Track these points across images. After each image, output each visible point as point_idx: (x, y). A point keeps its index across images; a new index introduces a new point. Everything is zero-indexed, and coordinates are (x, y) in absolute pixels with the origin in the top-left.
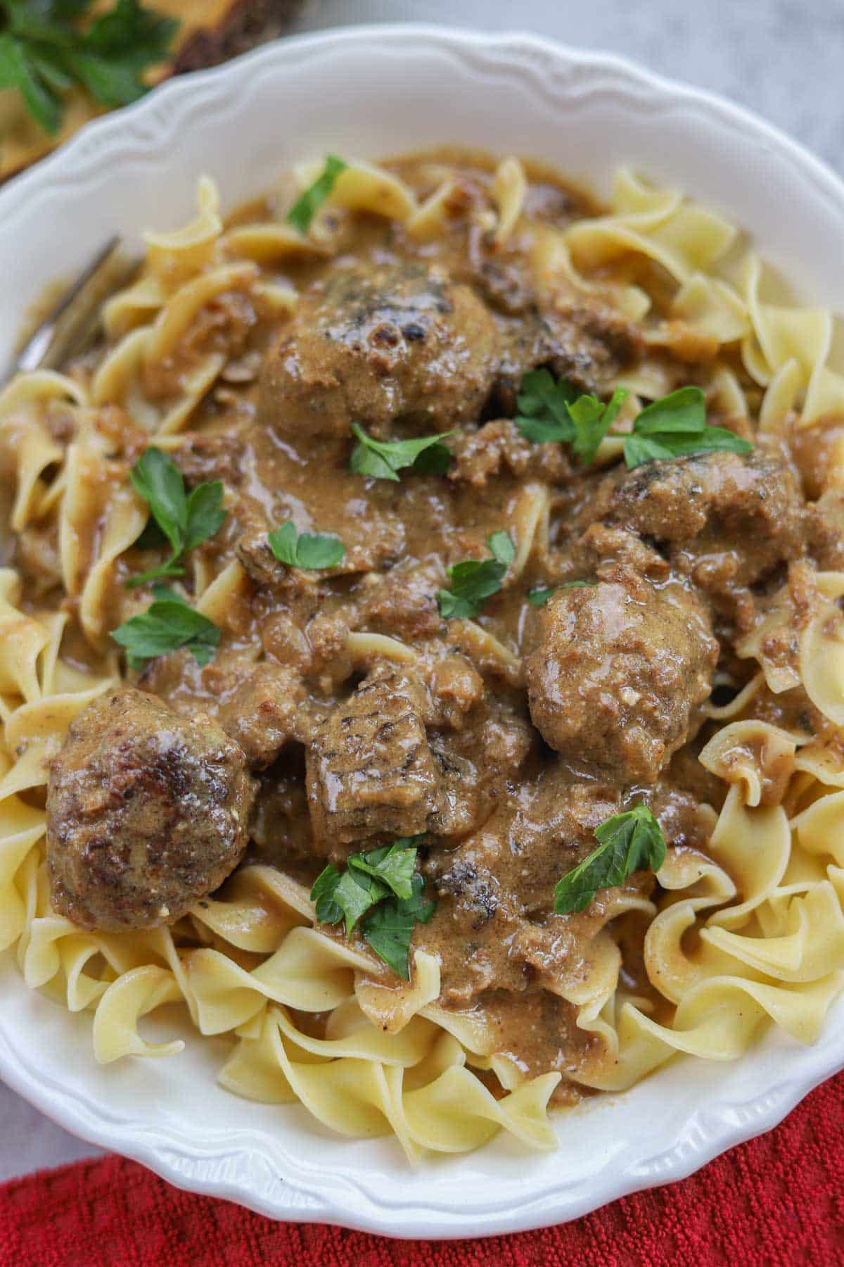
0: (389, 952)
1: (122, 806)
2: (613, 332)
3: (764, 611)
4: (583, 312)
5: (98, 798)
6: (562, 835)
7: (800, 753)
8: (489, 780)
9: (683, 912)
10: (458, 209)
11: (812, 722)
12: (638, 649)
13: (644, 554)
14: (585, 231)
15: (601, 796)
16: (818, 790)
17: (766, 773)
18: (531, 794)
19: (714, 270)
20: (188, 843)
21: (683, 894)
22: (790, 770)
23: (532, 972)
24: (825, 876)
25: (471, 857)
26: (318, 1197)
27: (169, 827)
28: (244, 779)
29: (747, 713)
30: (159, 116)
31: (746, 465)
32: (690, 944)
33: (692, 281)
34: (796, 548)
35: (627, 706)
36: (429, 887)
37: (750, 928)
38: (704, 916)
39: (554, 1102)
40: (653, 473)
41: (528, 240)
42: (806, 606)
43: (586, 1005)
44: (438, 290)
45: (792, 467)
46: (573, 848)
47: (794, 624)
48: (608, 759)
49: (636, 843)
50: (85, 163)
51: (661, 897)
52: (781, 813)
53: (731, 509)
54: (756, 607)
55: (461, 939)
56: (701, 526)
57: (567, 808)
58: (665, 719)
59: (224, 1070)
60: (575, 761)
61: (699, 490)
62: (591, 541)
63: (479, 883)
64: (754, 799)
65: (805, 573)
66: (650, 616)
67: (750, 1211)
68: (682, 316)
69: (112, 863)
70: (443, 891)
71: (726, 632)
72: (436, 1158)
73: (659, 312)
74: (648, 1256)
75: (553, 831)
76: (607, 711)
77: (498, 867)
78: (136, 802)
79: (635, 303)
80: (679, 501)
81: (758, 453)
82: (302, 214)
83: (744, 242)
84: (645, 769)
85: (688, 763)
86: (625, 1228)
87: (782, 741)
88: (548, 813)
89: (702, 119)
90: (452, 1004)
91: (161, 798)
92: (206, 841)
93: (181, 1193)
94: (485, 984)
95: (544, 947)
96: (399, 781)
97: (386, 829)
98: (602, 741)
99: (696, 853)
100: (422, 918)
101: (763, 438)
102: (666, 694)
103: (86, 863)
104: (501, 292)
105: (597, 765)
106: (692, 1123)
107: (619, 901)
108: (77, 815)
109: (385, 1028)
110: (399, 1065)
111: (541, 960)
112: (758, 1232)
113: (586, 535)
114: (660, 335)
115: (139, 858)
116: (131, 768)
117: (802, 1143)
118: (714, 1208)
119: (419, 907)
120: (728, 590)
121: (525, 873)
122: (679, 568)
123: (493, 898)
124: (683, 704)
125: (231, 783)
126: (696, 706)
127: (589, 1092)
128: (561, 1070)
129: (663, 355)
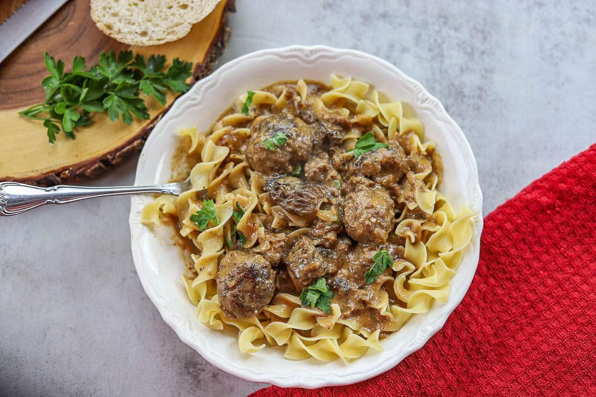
0: (325, 308)
1: (240, 284)
2: (342, 122)
3: (403, 189)
4: (332, 118)
5: (233, 283)
6: (364, 263)
7: (423, 225)
8: (340, 256)
9: (402, 277)
10: (289, 97)
11: (424, 216)
12: (372, 207)
13: (367, 182)
14: (326, 95)
15: (371, 250)
16: (431, 233)
17: (415, 233)
18: (353, 255)
19: (365, 98)
20: (260, 291)
21: (400, 272)
22: (421, 230)
23: (364, 303)
24: (439, 257)
25: (339, 276)
26: (322, 379)
27: (254, 287)
28: (272, 271)
29: (405, 217)
30: (196, 92)
31: (388, 150)
32: (406, 286)
33: (360, 102)
34: (407, 169)
35: (373, 223)
36: (331, 287)
37: (422, 276)
38: (408, 277)
39: (380, 338)
40: (363, 159)
41: (311, 101)
42: (414, 184)
43: (382, 308)
44: (292, 121)
45: (400, 147)
46: (368, 266)
47: (412, 190)
48: (371, 239)
49: (384, 261)
50: (179, 110)
51: (395, 274)
52: (422, 243)
53: (386, 163)
54: (400, 188)
55: (343, 299)
56: (380, 169)
57: (363, 255)
58: (384, 224)
59: (286, 354)
60: (362, 242)
61: (377, 160)
62: (352, 181)
63: (344, 282)
64: (413, 240)
65: (411, 175)
66: (373, 197)
67: (442, 355)
68: (360, 113)
69: (240, 300)
70: (335, 287)
71: (394, 197)
72: (351, 361)
73: (353, 113)
74: (417, 374)
75: (361, 262)
76: (368, 225)
77: (348, 278)
78: (244, 282)
79: (346, 112)
80: (372, 164)
81: (390, 146)
82: (245, 110)
83: (372, 87)
84: (382, 239)
85: (393, 236)
86: (409, 368)
87: (417, 223)
88: (358, 258)
89: (349, 57)
90: (345, 317)
91: (251, 280)
92: (265, 290)
93: (284, 389)
94: (353, 309)
95: (366, 295)
96: (313, 262)
97: (314, 277)
98: (369, 234)
99: (401, 260)
100: (331, 297)
101: (390, 142)
102: (383, 217)
103: (233, 301)
104: (307, 118)
105: (369, 241)
106: (419, 332)
107: (384, 278)
108: (227, 288)
109: (329, 328)
110: (335, 338)
111: (367, 298)
112: (446, 361)
113: (350, 180)
114: (355, 120)
115: (247, 298)
116: (241, 273)
117: (451, 332)
118: (432, 357)
119: (330, 294)
120: (391, 186)
121: (356, 276)
122: (378, 183)
123: (349, 285)
124: (388, 219)
125: (269, 273)
126: (392, 220)
127: (390, 333)
128: (380, 329)
129: (356, 125)
